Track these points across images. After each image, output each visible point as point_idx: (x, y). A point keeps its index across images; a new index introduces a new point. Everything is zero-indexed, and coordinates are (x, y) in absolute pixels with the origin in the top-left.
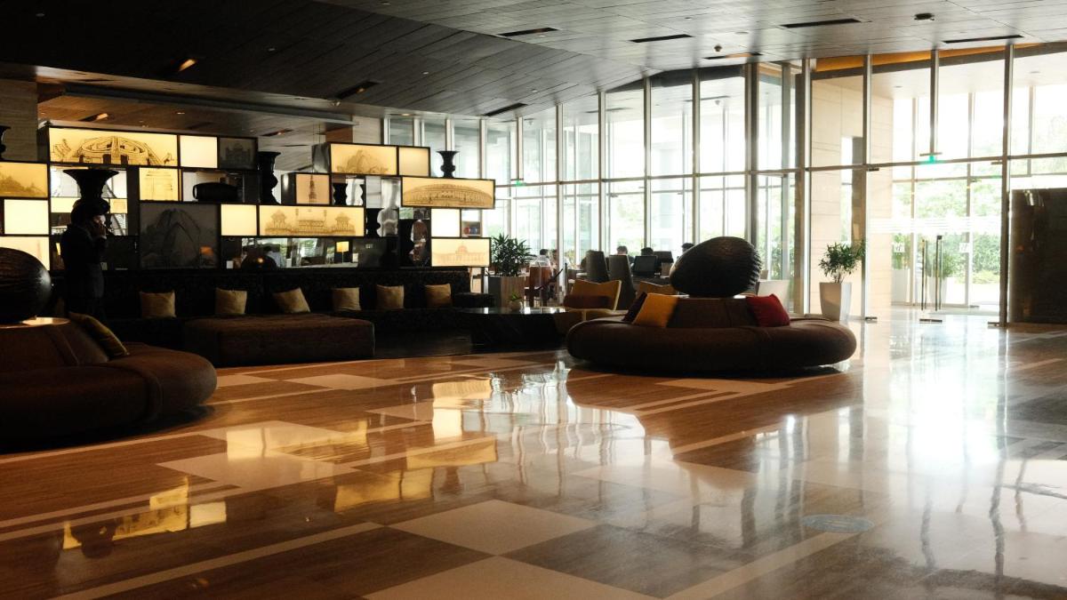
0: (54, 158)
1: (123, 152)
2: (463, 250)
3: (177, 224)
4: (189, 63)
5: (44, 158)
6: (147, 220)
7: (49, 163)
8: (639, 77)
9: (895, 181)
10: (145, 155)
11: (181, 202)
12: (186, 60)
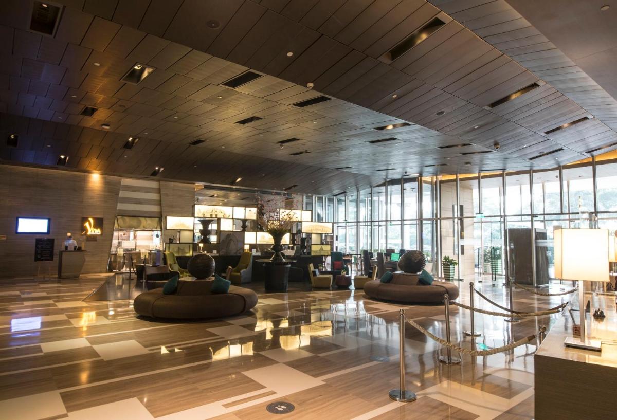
0: (196, 216)
1: (216, 213)
2: (322, 249)
3: (231, 239)
4: (239, 180)
5: (193, 215)
6: (222, 238)
7: (195, 217)
8: (383, 182)
9: (475, 222)
10: (223, 214)
11: (233, 231)
12: (237, 179)
